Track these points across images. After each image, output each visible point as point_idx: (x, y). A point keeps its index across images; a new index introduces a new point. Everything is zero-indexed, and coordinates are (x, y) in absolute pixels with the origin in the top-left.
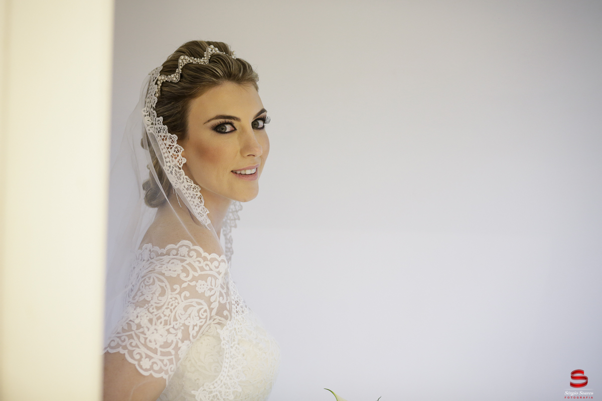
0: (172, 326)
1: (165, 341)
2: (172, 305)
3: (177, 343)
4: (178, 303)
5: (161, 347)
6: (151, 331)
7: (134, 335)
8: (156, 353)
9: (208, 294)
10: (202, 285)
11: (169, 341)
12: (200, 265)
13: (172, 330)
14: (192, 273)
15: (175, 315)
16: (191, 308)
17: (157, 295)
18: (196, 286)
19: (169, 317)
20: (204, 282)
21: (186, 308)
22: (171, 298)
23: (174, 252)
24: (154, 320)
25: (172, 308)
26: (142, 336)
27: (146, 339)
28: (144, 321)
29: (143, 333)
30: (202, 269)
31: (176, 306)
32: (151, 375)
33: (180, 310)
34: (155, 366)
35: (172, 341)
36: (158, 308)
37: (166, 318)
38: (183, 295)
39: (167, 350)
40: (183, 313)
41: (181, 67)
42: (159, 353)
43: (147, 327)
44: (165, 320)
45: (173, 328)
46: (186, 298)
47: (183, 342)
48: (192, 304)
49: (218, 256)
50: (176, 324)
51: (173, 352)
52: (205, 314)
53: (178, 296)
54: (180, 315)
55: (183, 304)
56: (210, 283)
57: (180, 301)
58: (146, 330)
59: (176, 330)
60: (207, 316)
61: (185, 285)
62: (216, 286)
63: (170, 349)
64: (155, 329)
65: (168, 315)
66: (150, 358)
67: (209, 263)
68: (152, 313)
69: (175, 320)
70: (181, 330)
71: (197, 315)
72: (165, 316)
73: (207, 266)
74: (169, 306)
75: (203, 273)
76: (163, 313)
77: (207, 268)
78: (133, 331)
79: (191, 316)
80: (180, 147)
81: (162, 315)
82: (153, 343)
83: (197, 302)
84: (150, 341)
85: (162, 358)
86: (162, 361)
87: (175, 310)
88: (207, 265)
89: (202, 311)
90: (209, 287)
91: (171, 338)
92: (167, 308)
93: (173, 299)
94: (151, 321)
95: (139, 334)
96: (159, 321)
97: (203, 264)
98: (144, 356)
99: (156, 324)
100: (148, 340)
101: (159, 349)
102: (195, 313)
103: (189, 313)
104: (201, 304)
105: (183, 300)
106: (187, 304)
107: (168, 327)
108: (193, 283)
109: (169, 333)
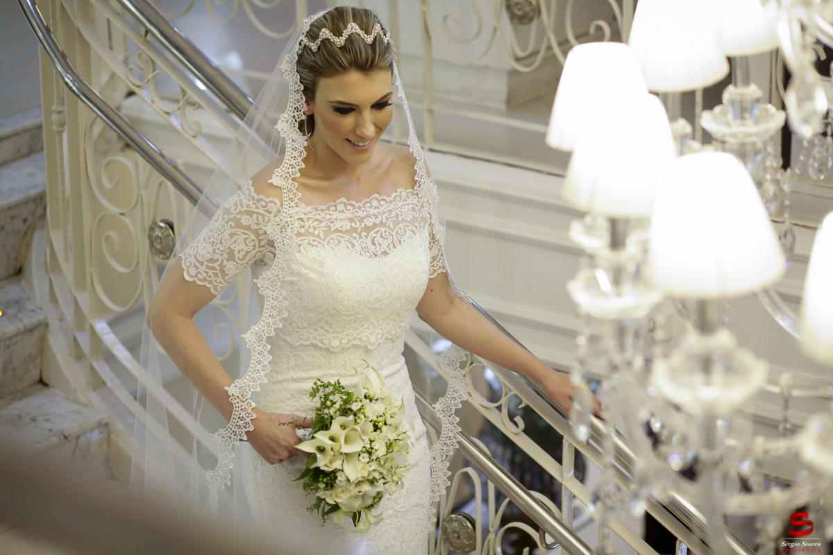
0: (217, 247)
1: (212, 257)
2: (220, 231)
3: (223, 261)
4: (225, 230)
5: (207, 261)
6: (202, 247)
8: (202, 266)
9: (255, 227)
10: (247, 220)
11: (215, 259)
12: (248, 203)
13: (217, 251)
14: (239, 207)
15: (221, 240)
16: (237, 236)
18: (240, 219)
19: (216, 239)
20: (249, 217)
21: (231, 235)
22: (219, 225)
25: (220, 233)
29: (197, 247)
30: (248, 206)
31: (223, 232)
32: (194, 281)
34: (199, 275)
35: (218, 259)
36: (210, 231)
37: (214, 240)
38: (229, 224)
39: (212, 265)
40: (229, 238)
41: (320, 40)
42: (205, 266)
44: (213, 242)
45: (219, 249)
46: (232, 228)
47: (228, 262)
48: (238, 233)
49: (267, 198)
50: (222, 247)
51: (218, 268)
53: (225, 224)
54: (226, 240)
55: (229, 232)
56: (256, 219)
59: (221, 251)
60: (255, 244)
61: (232, 216)
62: (264, 222)
63: (215, 265)
64: (205, 246)
66: (197, 268)
67: (256, 202)
69: (221, 243)
70: (226, 252)
73: (254, 205)
74: (217, 231)
75: (248, 209)
79: (237, 243)
80: (305, 105)
81: (212, 237)
82: (202, 257)
83: (242, 232)
84: (200, 255)
85: (207, 270)
86: (207, 273)
87: (222, 235)
88: (254, 203)
90: (254, 222)
91: (216, 256)
92: (215, 233)
93: (222, 226)
96: (209, 241)
97: (251, 202)
98: (193, 265)
99: (206, 242)
101: (205, 263)
103: (235, 240)
104: (247, 234)
105: (229, 228)
106: (232, 232)
107: (214, 248)
108: (239, 216)
109: (215, 252)
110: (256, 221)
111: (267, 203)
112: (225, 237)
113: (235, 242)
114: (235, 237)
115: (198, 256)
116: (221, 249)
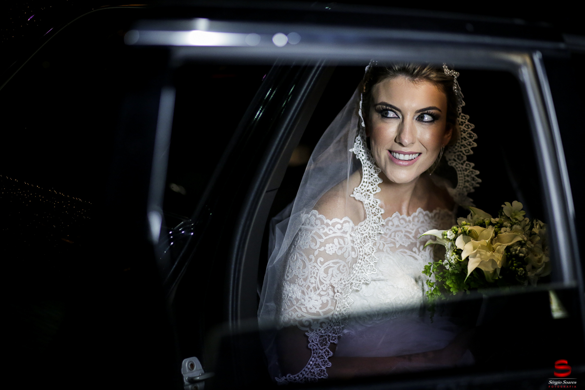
0: (321, 289)
1: (321, 303)
2: (314, 273)
4: (318, 270)
5: (321, 308)
6: (307, 301)
7: (296, 308)
8: (320, 315)
9: (339, 253)
10: (331, 248)
11: (325, 302)
12: (324, 231)
13: (322, 293)
14: (319, 240)
15: (320, 280)
16: (331, 270)
17: (302, 268)
18: (325, 250)
19: (315, 283)
20: (331, 245)
22: (311, 268)
23: (339, 226)
24: (305, 290)
25: (315, 275)
26: (302, 307)
27: (306, 308)
28: (299, 294)
29: (302, 304)
30: (326, 234)
31: (317, 273)
33: (322, 274)
34: (323, 324)
35: (327, 301)
36: (305, 280)
37: (314, 285)
38: (318, 260)
39: (327, 309)
40: (325, 275)
42: (322, 314)
43: (303, 299)
44: (313, 288)
45: (323, 290)
46: (322, 263)
48: (330, 265)
49: (340, 220)
50: (324, 286)
52: (345, 268)
53: (315, 264)
54: (324, 278)
55: (322, 269)
56: (338, 244)
57: (318, 267)
58: (303, 300)
59: (325, 291)
60: (346, 269)
61: (316, 253)
62: (346, 243)
63: (329, 307)
64: (309, 298)
65: (314, 282)
67: (331, 227)
68: (301, 286)
69: (322, 283)
70: (330, 289)
71: (338, 272)
72: (312, 283)
73: (331, 231)
74: (312, 275)
75: (327, 237)
76: (310, 282)
77: (331, 232)
78: (294, 305)
79: (334, 275)
81: (310, 284)
82: (313, 309)
83: (334, 263)
84: (311, 309)
85: (326, 316)
87: (318, 276)
88: (330, 229)
89: (341, 267)
90: (338, 247)
91: (324, 299)
92: (311, 277)
93: (313, 268)
94: (303, 292)
95: (299, 306)
96: (309, 290)
97: (326, 230)
98: (311, 321)
99: (308, 294)
100: (308, 308)
101: (320, 311)
102: (336, 271)
103: (331, 273)
104: (337, 263)
105: (321, 266)
106: (325, 267)
107: (318, 292)
108: (322, 249)
109: (321, 296)
110: (339, 246)
111: (342, 225)
112: (321, 276)
113: (332, 275)
114: (330, 271)
115: (310, 311)
116: (324, 289)
